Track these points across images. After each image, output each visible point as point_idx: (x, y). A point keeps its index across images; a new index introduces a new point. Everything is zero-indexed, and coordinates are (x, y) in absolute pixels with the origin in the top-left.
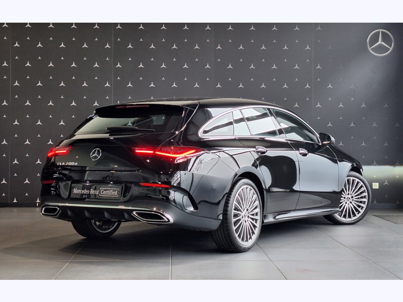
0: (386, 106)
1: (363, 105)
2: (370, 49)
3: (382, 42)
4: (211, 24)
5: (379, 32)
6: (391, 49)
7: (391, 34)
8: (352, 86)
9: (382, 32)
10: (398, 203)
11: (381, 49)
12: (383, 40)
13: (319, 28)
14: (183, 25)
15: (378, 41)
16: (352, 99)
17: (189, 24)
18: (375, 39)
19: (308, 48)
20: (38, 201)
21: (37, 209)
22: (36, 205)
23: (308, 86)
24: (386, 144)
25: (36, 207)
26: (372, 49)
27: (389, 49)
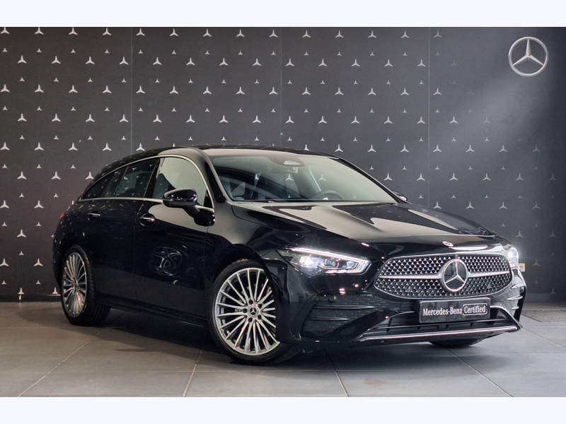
0: (536, 149)
1: (503, 149)
2: (512, 66)
3: (530, 55)
4: (277, 29)
5: (526, 40)
6: (544, 65)
8: (487, 121)
9: (531, 41)
10: (553, 292)
11: (528, 66)
12: (532, 53)
13: (438, 35)
14: (236, 30)
15: (525, 54)
16: (487, 140)
17: (244, 30)
18: (520, 51)
19: (421, 64)
20: (21, 292)
21: (20, 304)
22: (20, 298)
23: (421, 121)
24: (536, 206)
25: (19, 301)
26: (515, 66)
27: (542, 66)
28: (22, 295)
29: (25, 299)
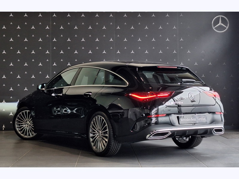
0: (224, 64)
1: (210, 64)
2: (214, 28)
5: (219, 17)
6: (227, 28)
7: (227, 18)
8: (203, 52)
9: (221, 17)
10: (233, 125)
11: (221, 28)
12: (222, 22)
13: (181, 15)
15: (219, 23)
16: (203, 60)
18: (217, 22)
19: (175, 28)
20: (4, 127)
21: (3, 132)
22: (3, 129)
23: (175, 52)
24: (225, 88)
25: (3, 130)
26: (215, 28)
27: (226, 28)
28: (4, 128)
29: (5, 129)
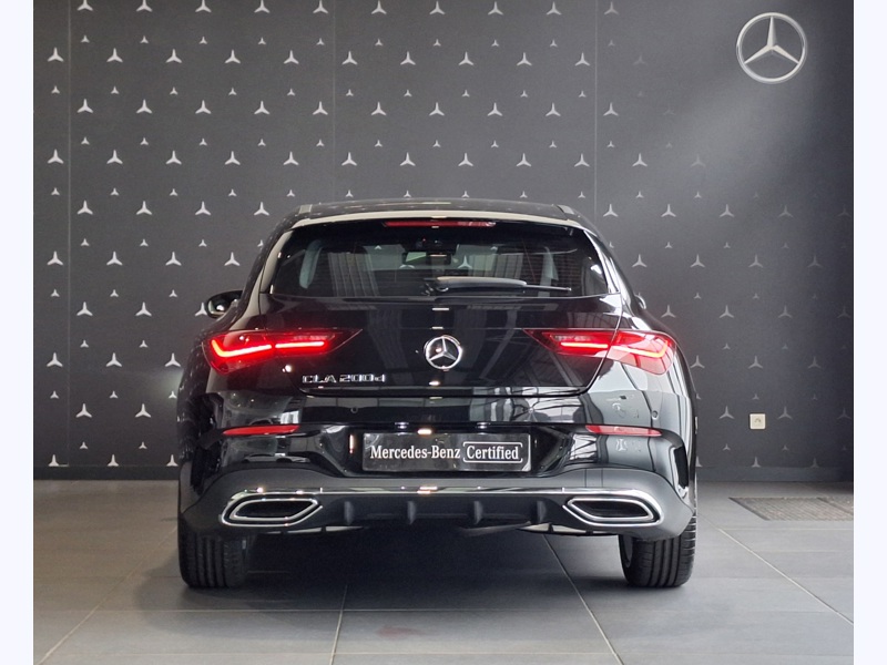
0: (785, 213)
1: (727, 212)
2: (744, 64)
3: (775, 45)
5: (768, 20)
6: (800, 63)
8: (698, 162)
9: (777, 21)
10: (815, 465)
11: (772, 65)
12: (778, 42)
13: (612, 10)
15: (765, 44)
16: (698, 196)
18: (757, 38)
19: (583, 61)
23: (582, 162)
24: (785, 313)
26: (749, 65)
27: (796, 64)
